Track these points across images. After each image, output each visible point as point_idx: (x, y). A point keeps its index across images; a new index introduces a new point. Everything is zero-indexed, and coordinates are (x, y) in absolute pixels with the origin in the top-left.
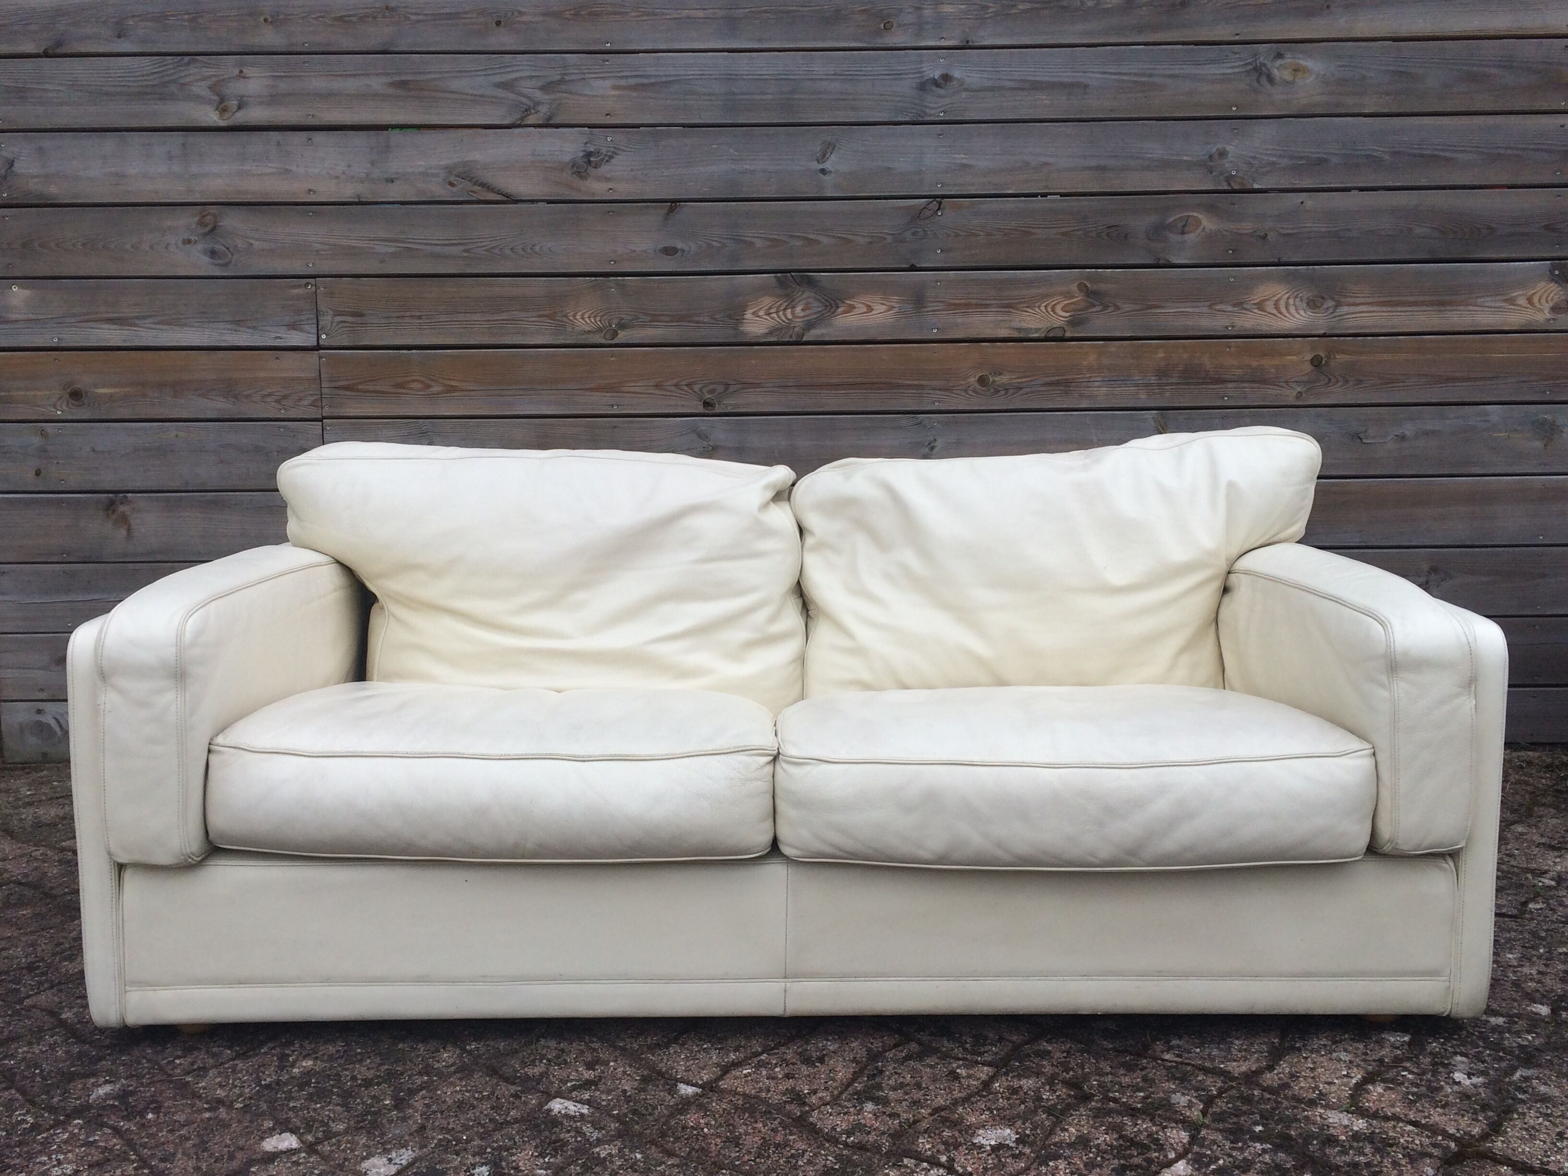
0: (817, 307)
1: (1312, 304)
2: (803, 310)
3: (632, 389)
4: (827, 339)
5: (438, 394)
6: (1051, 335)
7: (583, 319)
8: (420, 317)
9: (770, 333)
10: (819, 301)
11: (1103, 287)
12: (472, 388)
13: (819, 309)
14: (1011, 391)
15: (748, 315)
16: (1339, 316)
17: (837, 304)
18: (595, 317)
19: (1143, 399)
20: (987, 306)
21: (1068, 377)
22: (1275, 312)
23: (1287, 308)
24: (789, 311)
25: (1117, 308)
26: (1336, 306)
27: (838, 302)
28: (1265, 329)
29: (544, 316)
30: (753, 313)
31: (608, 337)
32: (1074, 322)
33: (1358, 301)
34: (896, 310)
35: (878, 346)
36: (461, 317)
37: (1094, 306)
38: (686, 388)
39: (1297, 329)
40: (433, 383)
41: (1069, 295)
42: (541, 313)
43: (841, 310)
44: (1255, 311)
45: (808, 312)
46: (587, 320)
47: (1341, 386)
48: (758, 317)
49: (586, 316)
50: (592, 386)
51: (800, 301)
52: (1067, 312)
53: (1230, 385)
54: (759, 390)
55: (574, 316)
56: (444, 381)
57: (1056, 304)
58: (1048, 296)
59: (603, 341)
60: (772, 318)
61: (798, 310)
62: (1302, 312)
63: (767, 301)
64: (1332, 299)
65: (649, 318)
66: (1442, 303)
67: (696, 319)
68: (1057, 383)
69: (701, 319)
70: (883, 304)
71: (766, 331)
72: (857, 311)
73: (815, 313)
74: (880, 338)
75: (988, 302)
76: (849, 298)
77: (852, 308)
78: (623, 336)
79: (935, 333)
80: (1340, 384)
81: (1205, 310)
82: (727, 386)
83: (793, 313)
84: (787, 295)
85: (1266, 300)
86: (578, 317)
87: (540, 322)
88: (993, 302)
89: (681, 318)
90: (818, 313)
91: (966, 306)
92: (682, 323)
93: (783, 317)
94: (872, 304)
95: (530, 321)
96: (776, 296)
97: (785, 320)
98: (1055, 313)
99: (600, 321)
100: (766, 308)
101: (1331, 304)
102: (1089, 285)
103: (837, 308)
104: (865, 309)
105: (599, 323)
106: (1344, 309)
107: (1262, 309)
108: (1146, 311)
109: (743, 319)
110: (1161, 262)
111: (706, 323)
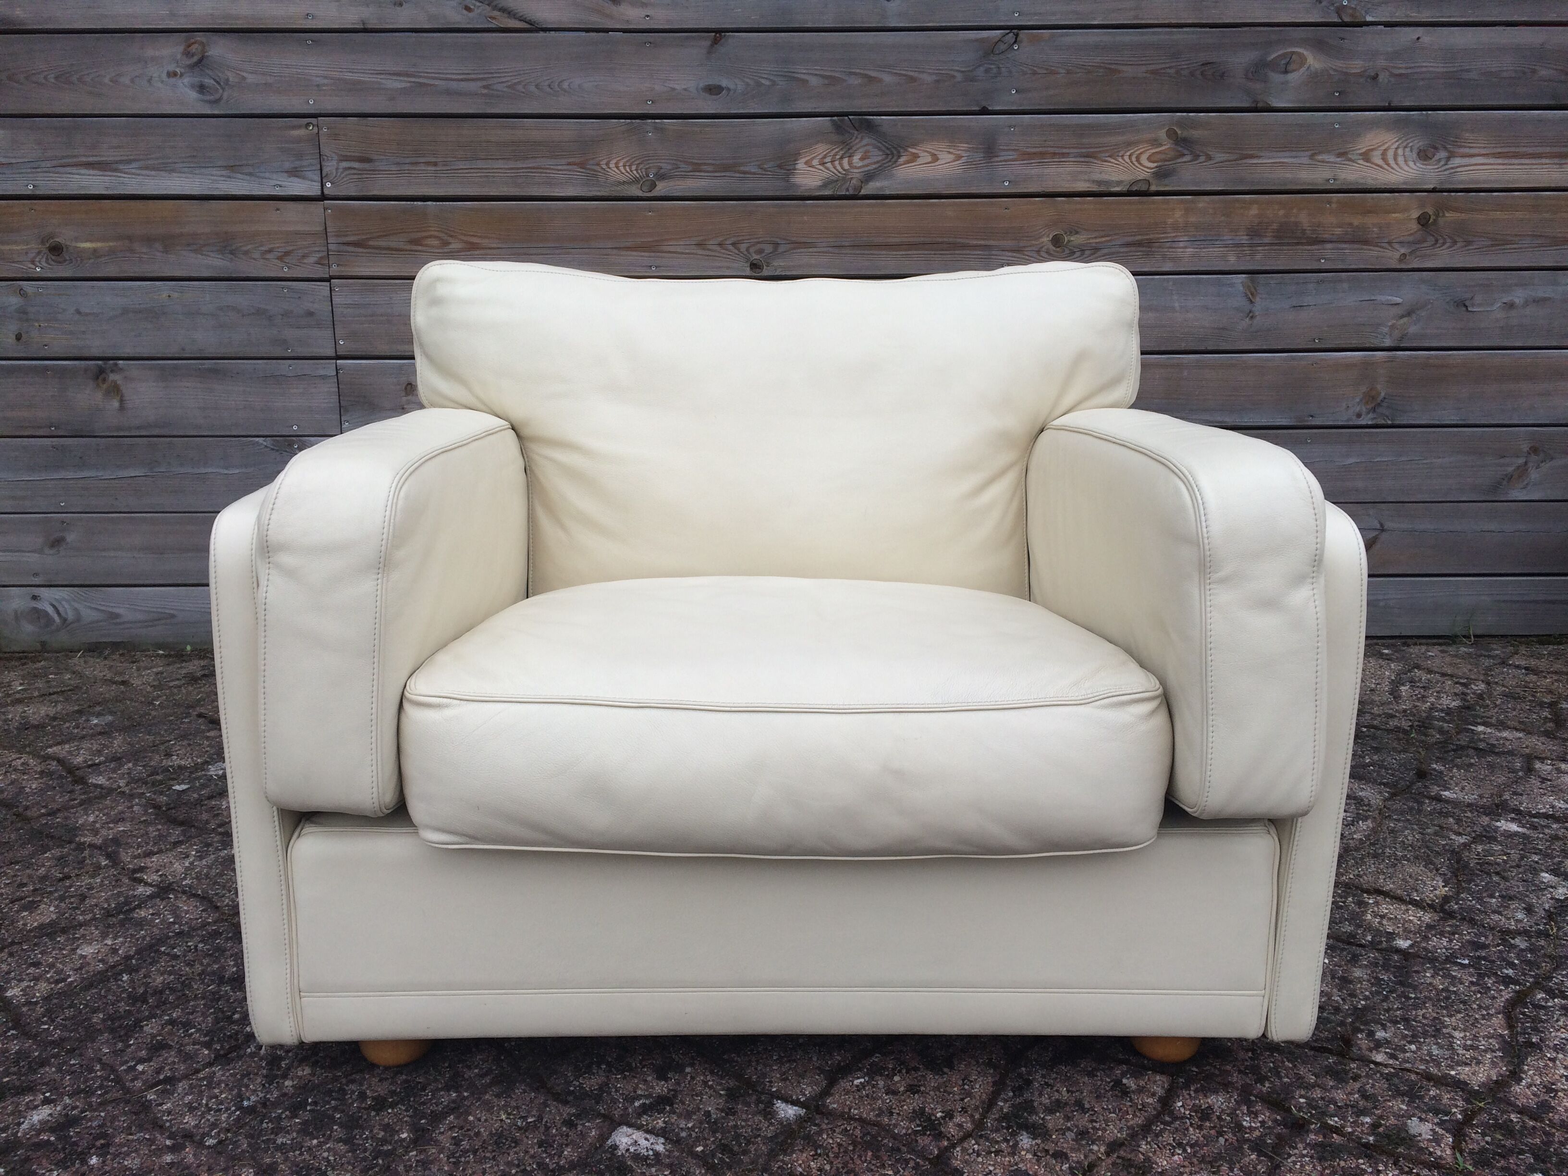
0: (877, 156)
1: (1424, 155)
2: (862, 159)
3: (672, 249)
4: (887, 192)
5: (458, 252)
6: (1135, 188)
7: (617, 167)
8: (435, 164)
9: (825, 186)
10: (880, 149)
11: (1196, 134)
12: (494, 245)
13: (880, 158)
14: (1087, 253)
15: (801, 165)
16: (1452, 168)
17: (899, 152)
18: (630, 166)
19: (1232, 261)
20: (1063, 155)
21: (1152, 236)
22: (1381, 162)
23: (1395, 159)
24: (845, 161)
25: (1209, 158)
26: (1448, 159)
27: (901, 150)
28: (1371, 183)
29: (574, 164)
30: (806, 163)
31: (645, 188)
32: (1161, 174)
33: (1472, 151)
34: (964, 160)
35: (944, 200)
36: (480, 164)
37: (1184, 155)
38: (731, 247)
39: (1405, 183)
40: (451, 240)
41: (1155, 142)
42: (571, 160)
43: (902, 160)
44: (1361, 162)
45: (866, 162)
46: (622, 168)
47: (1448, 248)
48: (811, 167)
49: (621, 164)
50: (628, 244)
51: (858, 149)
52: (1154, 162)
53: (1329, 246)
54: (811, 250)
55: (607, 164)
56: (465, 238)
57: (1141, 153)
58: (1129, 144)
59: (640, 193)
60: (828, 169)
61: (856, 159)
62: (1411, 164)
63: (821, 149)
64: (1445, 148)
65: (690, 168)
67: (742, 168)
68: (1139, 244)
69: (747, 169)
70: (949, 153)
71: (819, 183)
72: (920, 161)
73: (875, 163)
74: (947, 191)
75: (1064, 151)
76: (914, 145)
77: (916, 157)
78: (662, 188)
79: (1006, 187)
80: (1448, 245)
81: (1306, 160)
82: (776, 245)
83: (850, 163)
84: (843, 142)
85: (1372, 150)
86: (612, 165)
87: (570, 171)
88: (1072, 151)
89: (726, 168)
90: (878, 162)
91: (1042, 155)
92: (727, 174)
93: (839, 168)
94: (936, 153)
95: (561, 170)
96: (832, 143)
97: (841, 170)
98: (1140, 164)
99: (636, 170)
100: (820, 157)
101: (1443, 154)
102: (1179, 132)
103: (899, 157)
104: (929, 159)
105: (635, 172)
106: (1457, 161)
107: (1367, 160)
108: (1240, 162)
109: (795, 169)
110: (1260, 105)
111: (754, 173)
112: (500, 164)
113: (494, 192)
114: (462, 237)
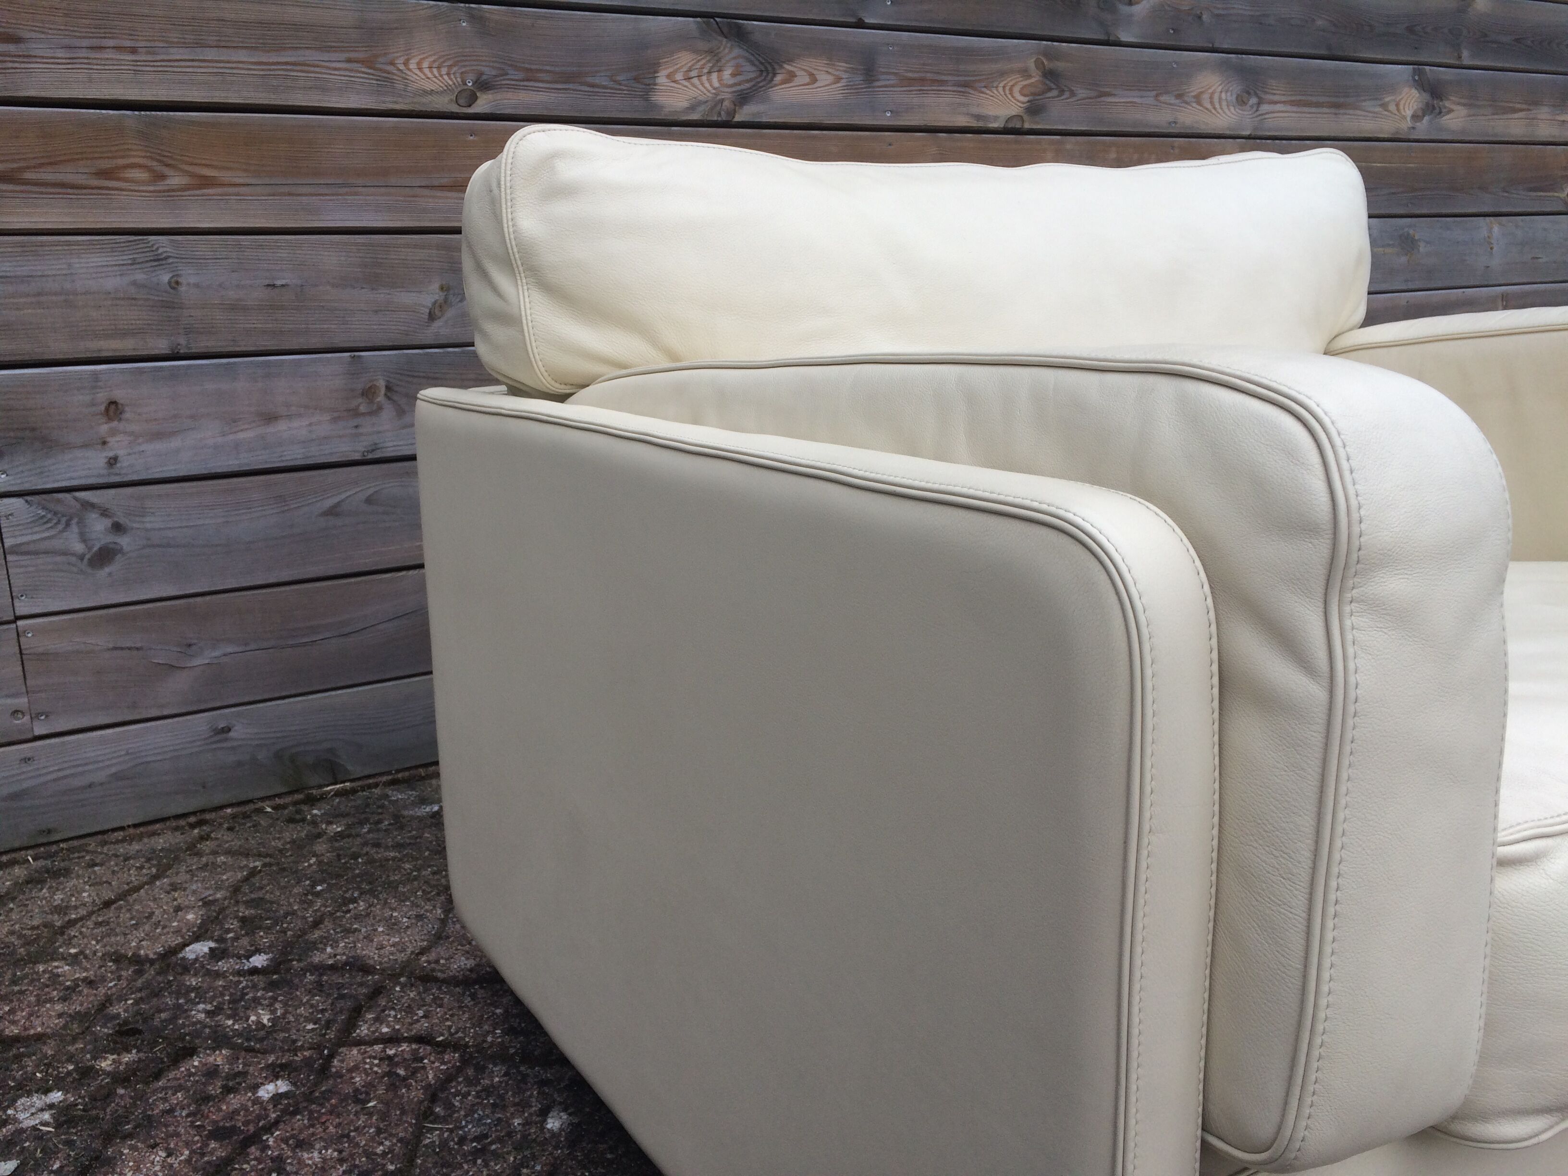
0: (750, 71)
1: (1241, 101)
2: (733, 75)
4: (764, 119)
5: (181, 190)
6: (1010, 125)
7: (420, 69)
8: (133, 50)
9: (692, 108)
10: (754, 65)
11: (1060, 65)
12: (241, 181)
13: (752, 75)
15: (662, 78)
16: (1262, 115)
17: (774, 69)
18: (439, 68)
20: (942, 83)
22: (1209, 106)
24: (714, 76)
25: (1073, 94)
26: (1259, 104)
27: (776, 66)
28: (1204, 129)
29: (357, 61)
30: (668, 76)
31: (462, 101)
32: (1034, 109)
33: (1276, 98)
34: (843, 83)
35: (824, 132)
36: (211, 54)
37: (1050, 89)
39: (1229, 129)
40: (166, 171)
41: (1025, 73)
42: (353, 55)
43: (778, 78)
44: (1194, 105)
45: (739, 78)
46: (427, 71)
48: (675, 82)
49: (425, 65)
50: (444, 181)
51: (728, 61)
52: (1025, 95)
55: (406, 63)
56: (191, 169)
57: (1014, 85)
58: (1003, 74)
59: (455, 109)
60: (693, 85)
61: (727, 73)
62: (1232, 109)
63: (685, 59)
64: (1256, 95)
65: (521, 75)
66: (1337, 106)
67: (590, 80)
69: (597, 81)
70: (828, 72)
71: (685, 104)
72: (797, 81)
73: (748, 81)
74: (828, 121)
75: (941, 77)
76: (790, 61)
77: (792, 76)
78: (483, 104)
79: (887, 118)
81: (1151, 101)
83: (720, 80)
84: (710, 52)
85: (1202, 93)
86: (413, 65)
87: (351, 70)
88: (949, 78)
89: (568, 78)
90: (751, 80)
91: (922, 81)
92: (571, 86)
93: (707, 85)
94: (815, 72)
95: (335, 69)
96: (696, 51)
97: (710, 88)
98: (1013, 97)
99: (448, 74)
100: (685, 69)
101: (1254, 100)
102: (1046, 63)
103: (775, 74)
104: (807, 79)
105: (446, 77)
106: (1265, 108)
107: (1199, 103)
108: (1099, 100)
109: (655, 84)
110: (1112, 38)
111: (605, 87)
112: (242, 56)
113: (233, 98)
114: (187, 168)
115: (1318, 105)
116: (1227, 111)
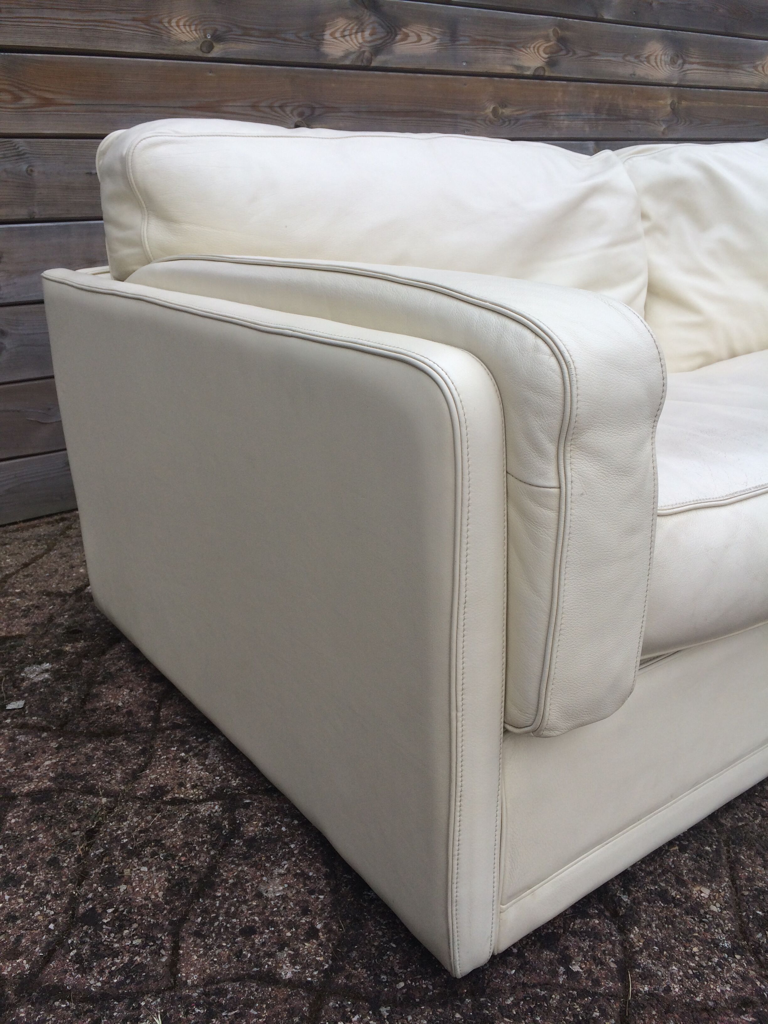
0: (381, 33)
1: (673, 62)
2: (371, 35)
3: (230, 109)
4: (390, 65)
5: (32, 107)
6: (537, 73)
7: (178, 26)
9: (346, 56)
10: (382, 27)
11: (568, 34)
12: (69, 102)
13: (383, 35)
14: (513, 122)
15: (327, 36)
16: (684, 71)
17: (395, 31)
18: (190, 26)
19: (587, 132)
20: (497, 43)
21: (546, 111)
22: (654, 64)
24: (360, 34)
25: (575, 53)
26: (683, 64)
27: (397, 30)
28: (651, 79)
30: (332, 34)
31: (204, 49)
32: (552, 63)
33: (693, 60)
34: (437, 42)
35: (426, 75)
36: (47, 13)
37: (561, 50)
38: (278, 110)
39: (666, 80)
40: (23, 95)
41: (547, 39)
42: (136, 16)
43: (398, 37)
44: (645, 63)
45: (375, 37)
46: (182, 27)
48: (335, 38)
49: (181, 23)
51: (368, 25)
52: (546, 53)
53: (632, 122)
54: (339, 114)
55: (169, 22)
56: (38, 93)
57: (540, 46)
58: (534, 39)
59: (200, 54)
60: (347, 41)
61: (367, 33)
62: (668, 66)
63: (341, 23)
64: (682, 58)
65: (239, 32)
66: (728, 66)
67: (283, 36)
68: (539, 117)
69: (287, 36)
70: (428, 34)
71: (343, 54)
72: (411, 39)
73: (379, 39)
74: (428, 68)
75: (496, 40)
76: (406, 25)
77: (407, 36)
78: (218, 51)
79: (463, 67)
80: (682, 123)
81: (620, 60)
82: (313, 109)
83: (363, 38)
84: (357, 18)
85: (651, 55)
86: (173, 24)
87: (135, 27)
88: (502, 40)
89: (270, 34)
90: (381, 38)
91: (484, 41)
92: (271, 40)
93: (355, 41)
94: (421, 34)
95: (127, 25)
96: (348, 17)
97: (357, 43)
98: (539, 54)
99: (196, 30)
100: (341, 30)
101: (680, 61)
102: (559, 32)
103: (396, 35)
104: (415, 39)
105: (194, 32)
106: (687, 66)
107: (649, 62)
108: (590, 58)
109: (323, 40)
110: (599, 16)
111: (293, 41)
112: (66, 15)
113: (63, 45)
114: (34, 92)
115: (717, 65)
116: (664, 67)
